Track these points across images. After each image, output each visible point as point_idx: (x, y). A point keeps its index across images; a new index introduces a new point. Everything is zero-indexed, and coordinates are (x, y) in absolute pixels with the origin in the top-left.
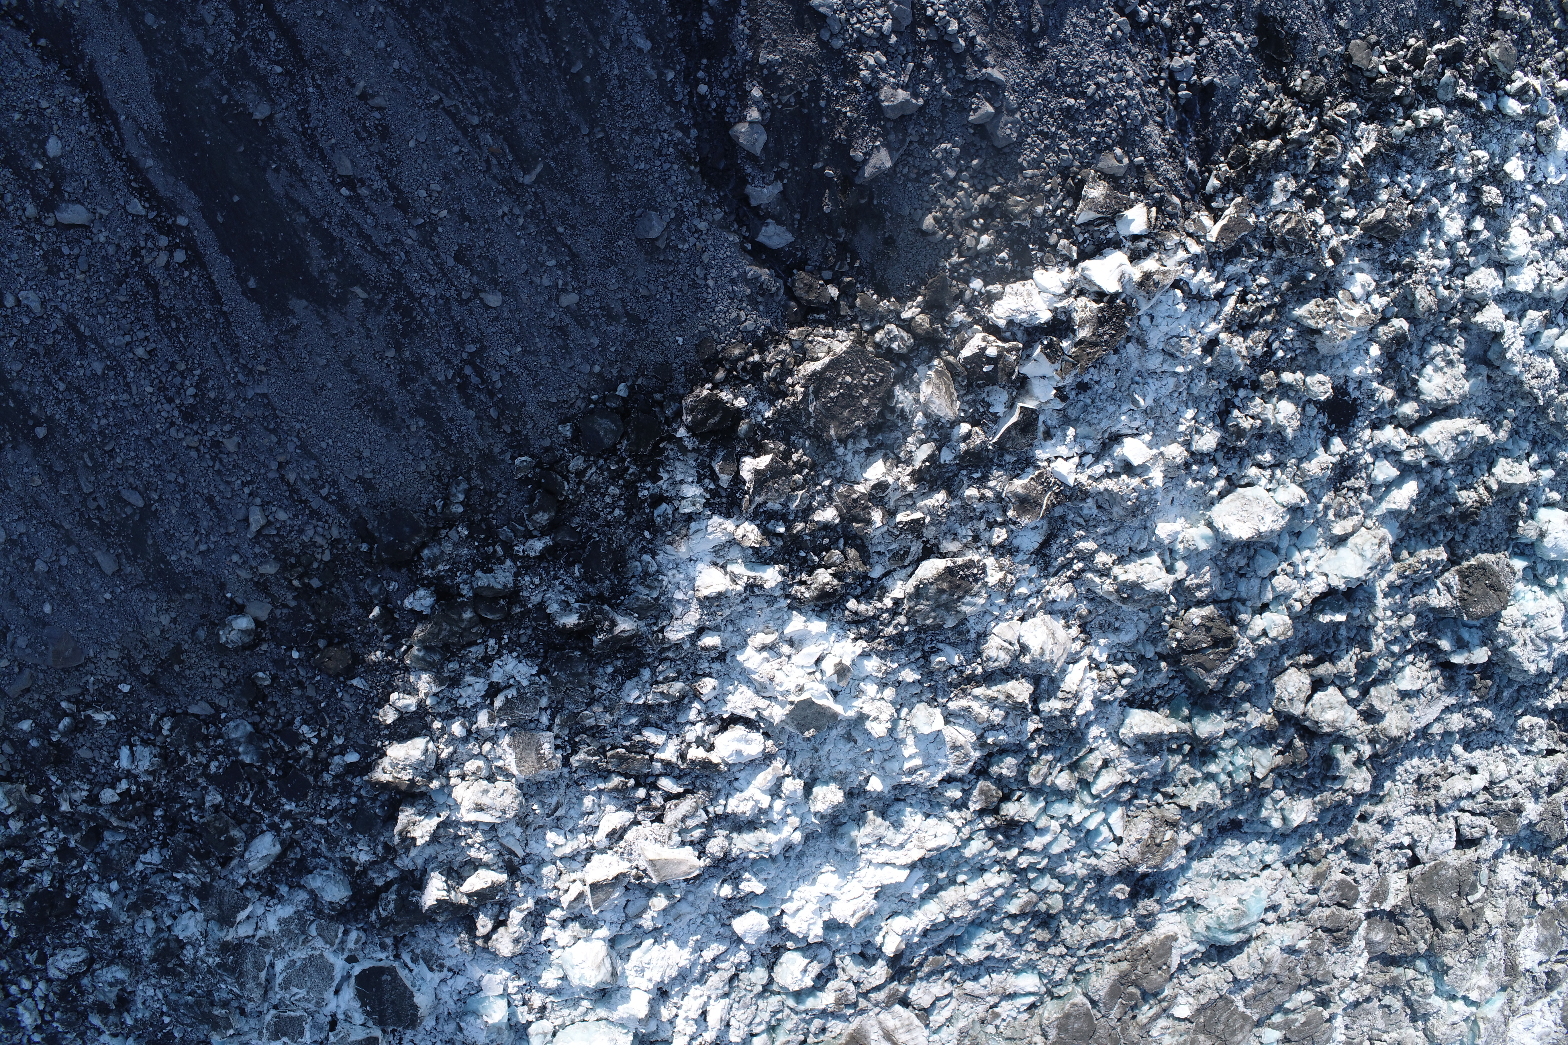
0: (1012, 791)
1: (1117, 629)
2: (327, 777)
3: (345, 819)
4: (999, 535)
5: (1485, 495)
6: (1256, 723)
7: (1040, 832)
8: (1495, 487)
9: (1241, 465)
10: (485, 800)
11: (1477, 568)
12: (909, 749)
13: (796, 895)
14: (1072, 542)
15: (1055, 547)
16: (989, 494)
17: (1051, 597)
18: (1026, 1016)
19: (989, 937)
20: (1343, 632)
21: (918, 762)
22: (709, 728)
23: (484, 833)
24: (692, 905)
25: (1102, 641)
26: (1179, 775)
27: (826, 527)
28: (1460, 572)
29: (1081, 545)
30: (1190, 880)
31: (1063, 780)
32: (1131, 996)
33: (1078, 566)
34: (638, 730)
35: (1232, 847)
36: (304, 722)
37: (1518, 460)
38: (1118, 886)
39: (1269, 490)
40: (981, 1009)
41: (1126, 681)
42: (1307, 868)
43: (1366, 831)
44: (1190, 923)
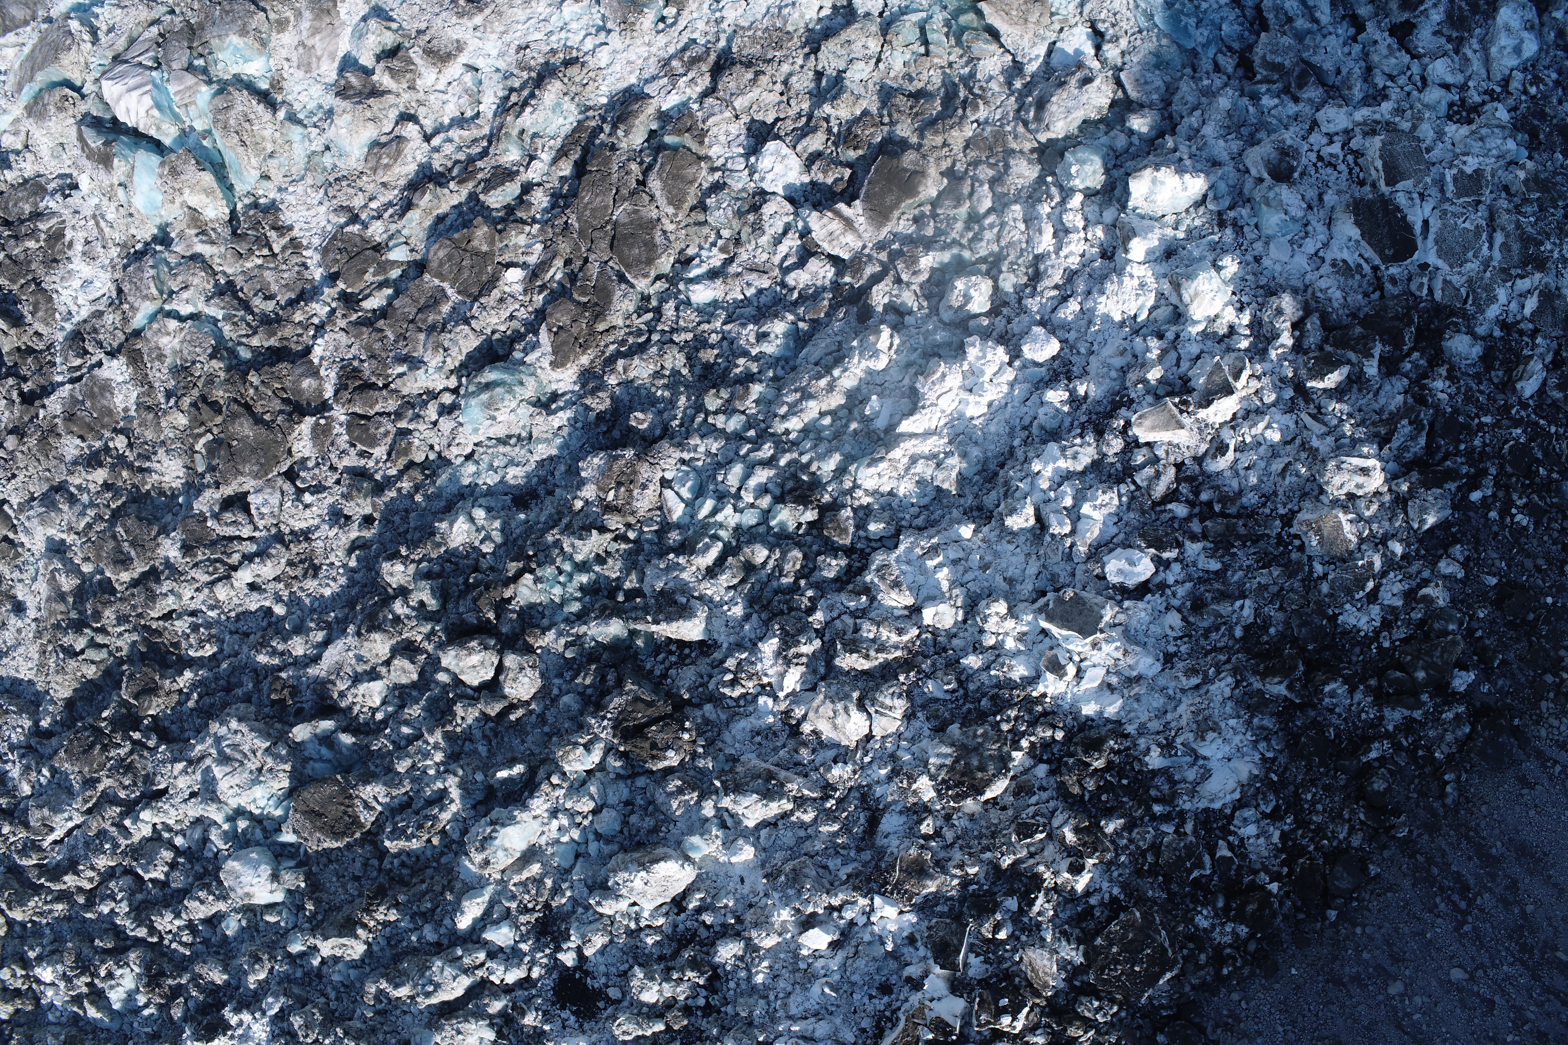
0: (807, 533)
1: (758, 733)
2: (1493, 471)
3: (1466, 427)
4: (927, 827)
5: (366, 919)
6: (551, 635)
7: (763, 490)
8: (360, 931)
9: (676, 926)
10: (1360, 479)
11: (343, 834)
12: (943, 576)
13: (1005, 389)
14: (846, 828)
15: (862, 820)
16: (958, 872)
17: (849, 768)
18: (691, 252)
19: (770, 348)
20: (482, 749)
21: (931, 564)
22: (1158, 579)
23: (1343, 436)
24: (1109, 367)
25: (771, 719)
26: (619, 564)
27: (1109, 813)
28: (361, 826)
29: (836, 827)
30: (555, 435)
31: (760, 554)
32: (583, 291)
33: (830, 804)
34: (1226, 568)
35: (515, 475)
36: (1525, 528)
37: (336, 959)
38: (645, 426)
39: (634, 904)
40: (744, 255)
41: (729, 677)
42: (419, 458)
43: (359, 507)
44: (540, 383)
